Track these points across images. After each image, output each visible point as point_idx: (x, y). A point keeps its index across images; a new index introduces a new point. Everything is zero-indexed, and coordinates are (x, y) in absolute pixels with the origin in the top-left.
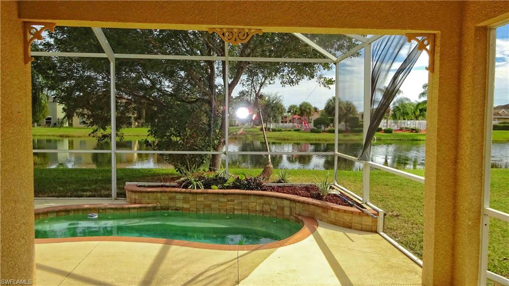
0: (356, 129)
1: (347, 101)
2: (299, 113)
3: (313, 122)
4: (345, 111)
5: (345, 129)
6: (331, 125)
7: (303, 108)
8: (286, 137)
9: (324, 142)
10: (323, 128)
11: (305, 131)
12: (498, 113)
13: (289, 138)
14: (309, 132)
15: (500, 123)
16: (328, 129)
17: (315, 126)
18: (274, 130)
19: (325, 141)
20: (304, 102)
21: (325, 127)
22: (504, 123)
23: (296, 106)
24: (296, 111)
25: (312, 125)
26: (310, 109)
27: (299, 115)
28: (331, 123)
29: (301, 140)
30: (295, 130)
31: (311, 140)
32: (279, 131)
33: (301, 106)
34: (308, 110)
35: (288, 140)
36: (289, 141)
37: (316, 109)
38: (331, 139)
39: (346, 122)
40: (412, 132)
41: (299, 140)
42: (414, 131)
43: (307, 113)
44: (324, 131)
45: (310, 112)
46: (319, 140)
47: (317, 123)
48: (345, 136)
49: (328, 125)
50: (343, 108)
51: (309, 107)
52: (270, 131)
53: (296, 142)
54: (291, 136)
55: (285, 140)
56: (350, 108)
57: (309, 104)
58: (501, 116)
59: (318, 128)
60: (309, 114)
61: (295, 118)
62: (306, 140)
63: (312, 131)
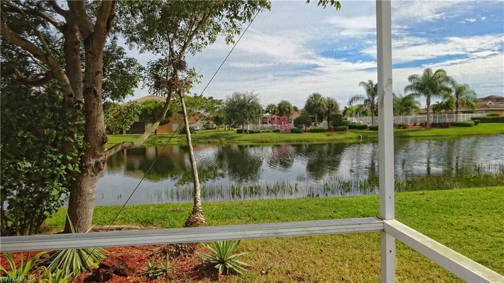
0: (340, 127)
1: (328, 98)
2: (278, 113)
3: (293, 121)
4: (327, 108)
5: (327, 128)
6: (313, 124)
7: (282, 106)
8: (264, 140)
9: (306, 143)
10: (304, 128)
11: (285, 132)
12: (486, 105)
13: (268, 140)
14: (289, 133)
15: (488, 115)
16: (309, 129)
17: (295, 126)
18: (251, 132)
19: (308, 141)
20: (283, 101)
21: (306, 126)
22: (493, 115)
23: (274, 105)
24: (274, 111)
25: (292, 126)
26: (289, 108)
27: (278, 115)
28: (313, 122)
29: (281, 142)
30: (275, 131)
31: (291, 141)
32: (256, 133)
33: (280, 105)
34: (287, 109)
35: (266, 142)
36: (268, 144)
37: (296, 109)
38: (313, 139)
39: (328, 120)
40: (399, 128)
41: (279, 142)
42: (402, 127)
43: (286, 112)
44: (305, 131)
45: (290, 112)
46: (301, 141)
47: (298, 122)
48: (328, 135)
49: (309, 125)
50: (325, 105)
51: (288, 106)
52: (247, 133)
53: (275, 144)
54: (270, 137)
55: (263, 142)
56: (332, 105)
57: (288, 103)
58: (489, 107)
59: (299, 128)
60: (289, 113)
61: (274, 118)
62: (287, 141)
63: (293, 131)
